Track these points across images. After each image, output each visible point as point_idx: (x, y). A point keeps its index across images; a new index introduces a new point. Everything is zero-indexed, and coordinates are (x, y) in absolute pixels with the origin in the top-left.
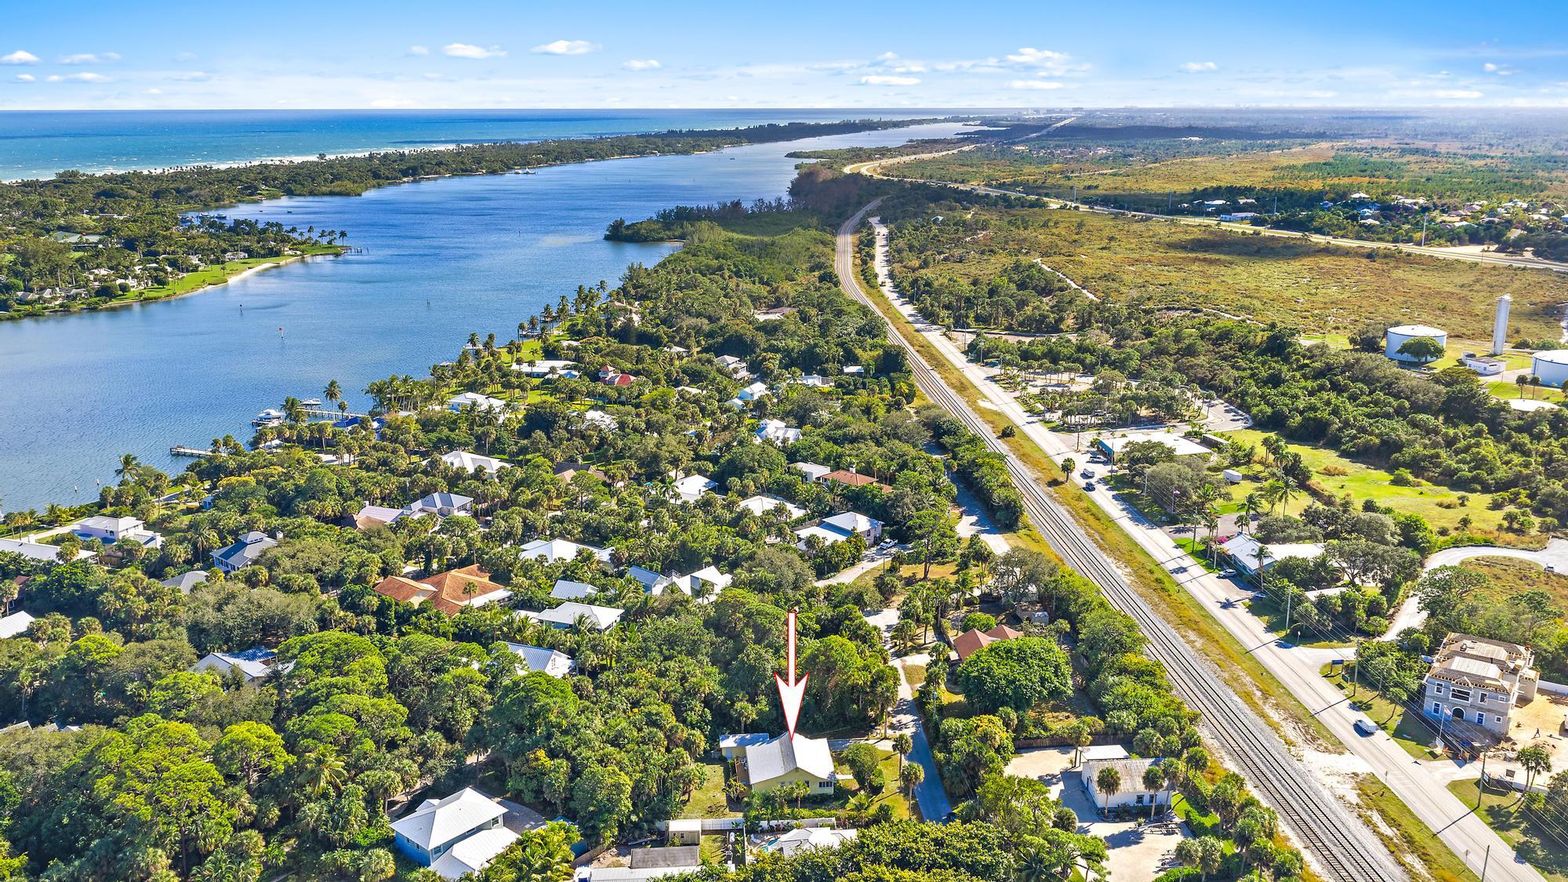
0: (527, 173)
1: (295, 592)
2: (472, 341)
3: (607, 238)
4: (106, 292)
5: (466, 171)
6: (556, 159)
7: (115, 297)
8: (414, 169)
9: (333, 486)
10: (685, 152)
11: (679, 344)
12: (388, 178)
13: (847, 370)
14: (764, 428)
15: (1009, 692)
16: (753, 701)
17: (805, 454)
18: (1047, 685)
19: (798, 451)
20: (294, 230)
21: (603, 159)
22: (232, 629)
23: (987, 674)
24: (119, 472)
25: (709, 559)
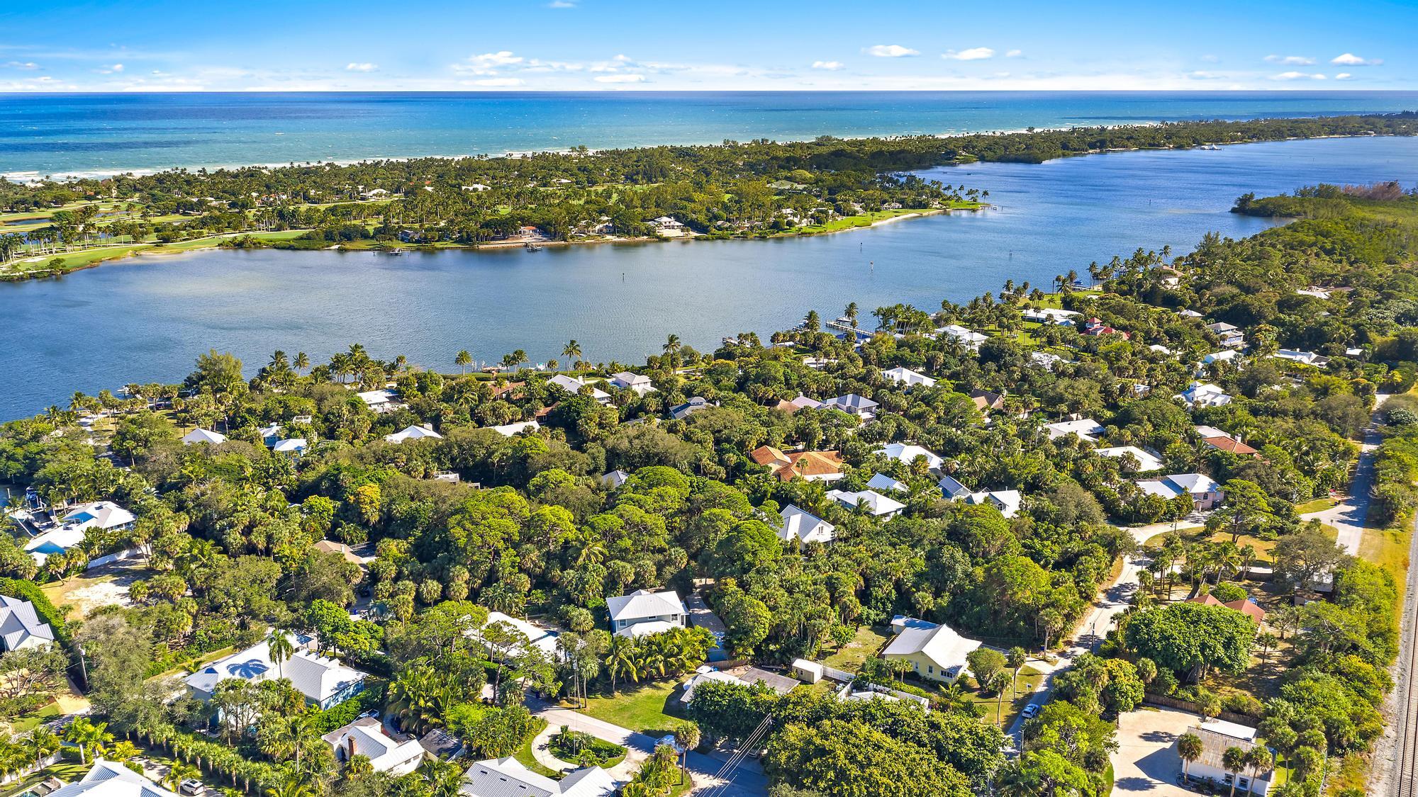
0: (1213, 149)
1: (694, 442)
2: (1008, 287)
3: (1234, 211)
4: (776, 226)
5: (1154, 145)
6: (1254, 136)
7: (783, 230)
8: (1101, 142)
9: (780, 376)
10: (1406, 133)
11: (1198, 310)
12: (1075, 150)
13: (1349, 352)
14: (1193, 390)
15: (1159, 646)
16: (937, 595)
17: (1214, 418)
18: (1208, 652)
19: (1207, 415)
20: (948, 188)
21: (1307, 138)
22: (634, 456)
23: (1147, 626)
24: (665, 347)
25: (1022, 486)
